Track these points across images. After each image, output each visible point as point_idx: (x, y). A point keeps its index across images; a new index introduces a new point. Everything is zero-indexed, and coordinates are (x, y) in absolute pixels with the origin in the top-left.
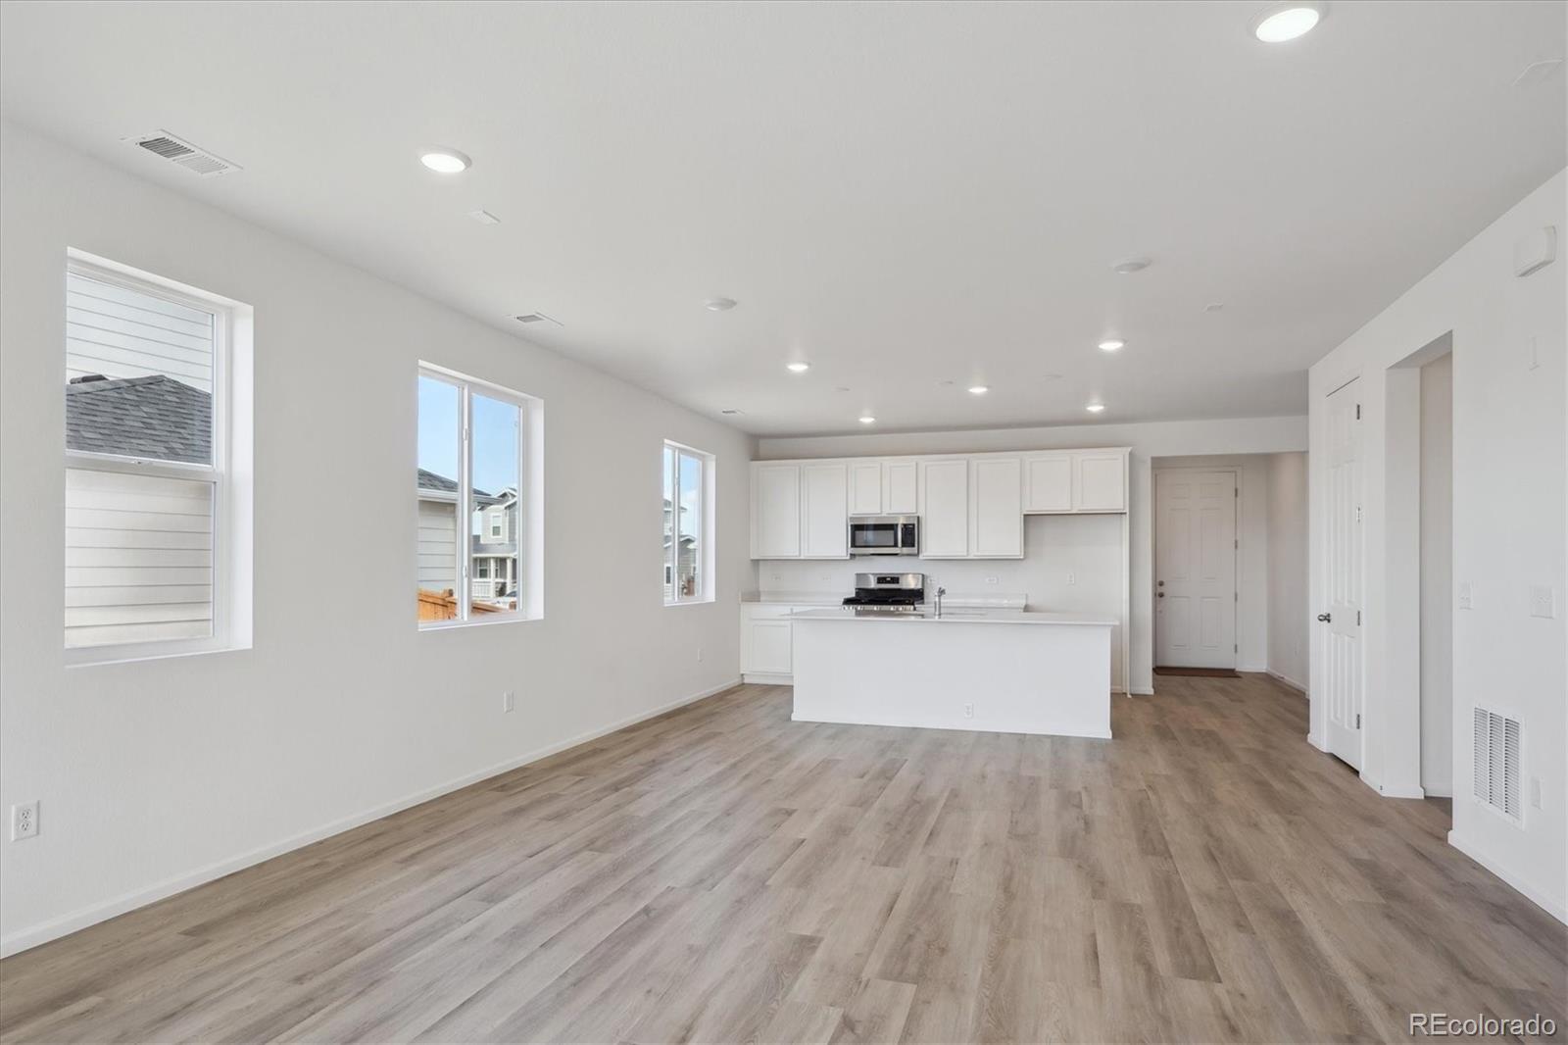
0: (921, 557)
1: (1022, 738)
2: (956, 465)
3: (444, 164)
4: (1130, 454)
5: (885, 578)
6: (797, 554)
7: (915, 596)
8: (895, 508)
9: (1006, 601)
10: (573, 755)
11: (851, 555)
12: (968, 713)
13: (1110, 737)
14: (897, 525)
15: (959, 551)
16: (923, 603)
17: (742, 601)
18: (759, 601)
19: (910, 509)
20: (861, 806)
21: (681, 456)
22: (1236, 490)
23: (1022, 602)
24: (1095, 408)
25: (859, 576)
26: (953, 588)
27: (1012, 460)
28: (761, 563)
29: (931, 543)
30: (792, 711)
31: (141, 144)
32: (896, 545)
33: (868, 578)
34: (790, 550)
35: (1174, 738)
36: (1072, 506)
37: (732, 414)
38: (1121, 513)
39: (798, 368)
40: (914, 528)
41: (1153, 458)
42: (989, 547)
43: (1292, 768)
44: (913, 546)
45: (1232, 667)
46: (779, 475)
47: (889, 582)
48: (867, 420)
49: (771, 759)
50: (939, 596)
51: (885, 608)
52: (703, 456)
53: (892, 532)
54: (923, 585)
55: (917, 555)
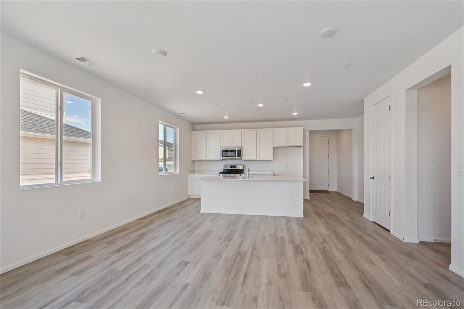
0: (243, 160)
1: (275, 218)
2: (253, 132)
4: (304, 129)
5: (232, 166)
6: (206, 159)
7: (241, 172)
8: (235, 145)
9: (267, 173)
10: (114, 232)
11: (222, 159)
12: (257, 210)
13: (303, 217)
14: (235, 150)
15: (254, 158)
16: (243, 173)
17: (189, 173)
18: (195, 173)
19: (240, 145)
20: (217, 257)
21: (167, 127)
23: (272, 173)
24: (295, 114)
25: (225, 165)
26: (253, 169)
28: (195, 162)
29: (246, 155)
30: (201, 209)
32: (235, 156)
33: (228, 166)
34: (204, 158)
35: (322, 217)
36: (287, 144)
37: (184, 114)
38: (301, 147)
39: (200, 92)
40: (240, 151)
41: (310, 131)
42: (262, 157)
43: (366, 229)
44: (240, 156)
45: (328, 190)
46: (200, 135)
47: (233, 167)
48: (226, 117)
49: (188, 231)
50: (248, 171)
51: (232, 175)
52: (175, 128)
53: (234, 152)
54: (243, 168)
55: (242, 159)
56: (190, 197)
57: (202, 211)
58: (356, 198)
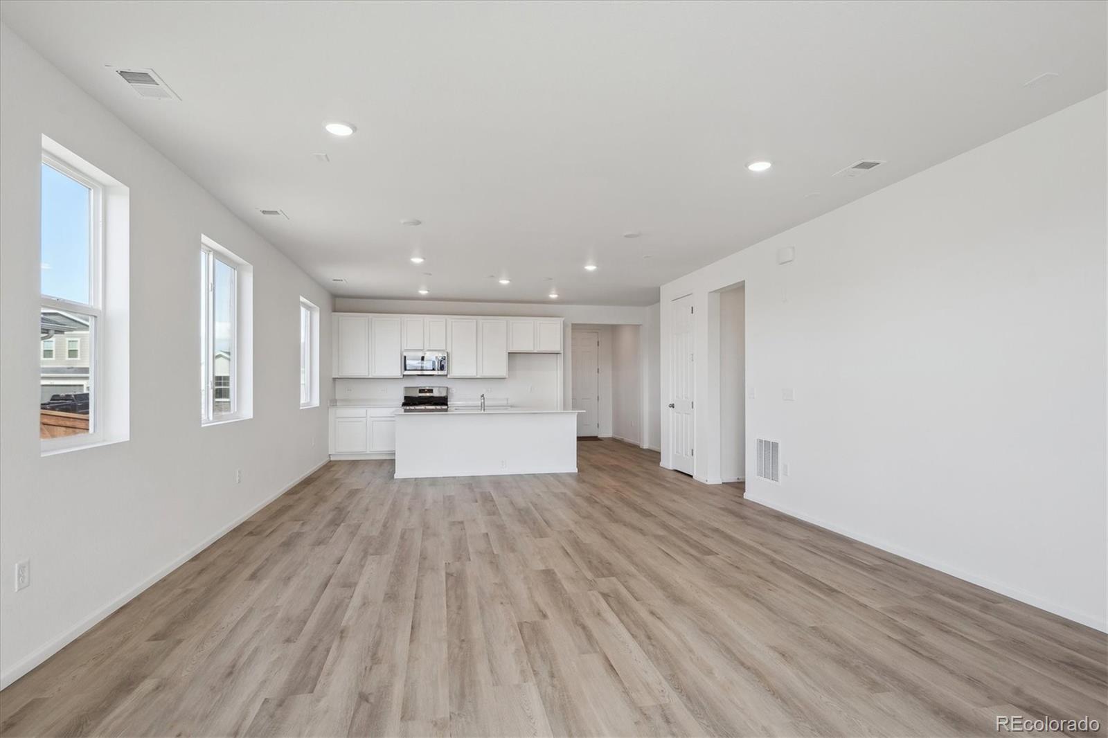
0: (448, 377)
2: (470, 322)
3: (340, 130)
4: (564, 322)
5: (423, 390)
7: (442, 401)
8: (433, 347)
11: (403, 375)
13: (578, 471)
15: (471, 373)
16: (447, 405)
17: (331, 406)
18: (337, 405)
19: (443, 348)
22: (598, 342)
24: (553, 296)
25: (406, 388)
27: (502, 321)
29: (456, 368)
31: (122, 73)
32: (433, 369)
33: (413, 390)
34: (364, 374)
36: (533, 349)
37: (339, 281)
38: (558, 353)
39: (417, 260)
40: (445, 359)
41: (572, 324)
42: (488, 371)
43: (665, 477)
44: (445, 370)
45: (595, 435)
46: (352, 323)
47: (426, 392)
48: (423, 292)
53: (431, 361)
54: (447, 393)
55: (447, 375)
56: (332, 459)
57: (398, 475)
58: (646, 445)
